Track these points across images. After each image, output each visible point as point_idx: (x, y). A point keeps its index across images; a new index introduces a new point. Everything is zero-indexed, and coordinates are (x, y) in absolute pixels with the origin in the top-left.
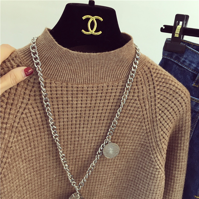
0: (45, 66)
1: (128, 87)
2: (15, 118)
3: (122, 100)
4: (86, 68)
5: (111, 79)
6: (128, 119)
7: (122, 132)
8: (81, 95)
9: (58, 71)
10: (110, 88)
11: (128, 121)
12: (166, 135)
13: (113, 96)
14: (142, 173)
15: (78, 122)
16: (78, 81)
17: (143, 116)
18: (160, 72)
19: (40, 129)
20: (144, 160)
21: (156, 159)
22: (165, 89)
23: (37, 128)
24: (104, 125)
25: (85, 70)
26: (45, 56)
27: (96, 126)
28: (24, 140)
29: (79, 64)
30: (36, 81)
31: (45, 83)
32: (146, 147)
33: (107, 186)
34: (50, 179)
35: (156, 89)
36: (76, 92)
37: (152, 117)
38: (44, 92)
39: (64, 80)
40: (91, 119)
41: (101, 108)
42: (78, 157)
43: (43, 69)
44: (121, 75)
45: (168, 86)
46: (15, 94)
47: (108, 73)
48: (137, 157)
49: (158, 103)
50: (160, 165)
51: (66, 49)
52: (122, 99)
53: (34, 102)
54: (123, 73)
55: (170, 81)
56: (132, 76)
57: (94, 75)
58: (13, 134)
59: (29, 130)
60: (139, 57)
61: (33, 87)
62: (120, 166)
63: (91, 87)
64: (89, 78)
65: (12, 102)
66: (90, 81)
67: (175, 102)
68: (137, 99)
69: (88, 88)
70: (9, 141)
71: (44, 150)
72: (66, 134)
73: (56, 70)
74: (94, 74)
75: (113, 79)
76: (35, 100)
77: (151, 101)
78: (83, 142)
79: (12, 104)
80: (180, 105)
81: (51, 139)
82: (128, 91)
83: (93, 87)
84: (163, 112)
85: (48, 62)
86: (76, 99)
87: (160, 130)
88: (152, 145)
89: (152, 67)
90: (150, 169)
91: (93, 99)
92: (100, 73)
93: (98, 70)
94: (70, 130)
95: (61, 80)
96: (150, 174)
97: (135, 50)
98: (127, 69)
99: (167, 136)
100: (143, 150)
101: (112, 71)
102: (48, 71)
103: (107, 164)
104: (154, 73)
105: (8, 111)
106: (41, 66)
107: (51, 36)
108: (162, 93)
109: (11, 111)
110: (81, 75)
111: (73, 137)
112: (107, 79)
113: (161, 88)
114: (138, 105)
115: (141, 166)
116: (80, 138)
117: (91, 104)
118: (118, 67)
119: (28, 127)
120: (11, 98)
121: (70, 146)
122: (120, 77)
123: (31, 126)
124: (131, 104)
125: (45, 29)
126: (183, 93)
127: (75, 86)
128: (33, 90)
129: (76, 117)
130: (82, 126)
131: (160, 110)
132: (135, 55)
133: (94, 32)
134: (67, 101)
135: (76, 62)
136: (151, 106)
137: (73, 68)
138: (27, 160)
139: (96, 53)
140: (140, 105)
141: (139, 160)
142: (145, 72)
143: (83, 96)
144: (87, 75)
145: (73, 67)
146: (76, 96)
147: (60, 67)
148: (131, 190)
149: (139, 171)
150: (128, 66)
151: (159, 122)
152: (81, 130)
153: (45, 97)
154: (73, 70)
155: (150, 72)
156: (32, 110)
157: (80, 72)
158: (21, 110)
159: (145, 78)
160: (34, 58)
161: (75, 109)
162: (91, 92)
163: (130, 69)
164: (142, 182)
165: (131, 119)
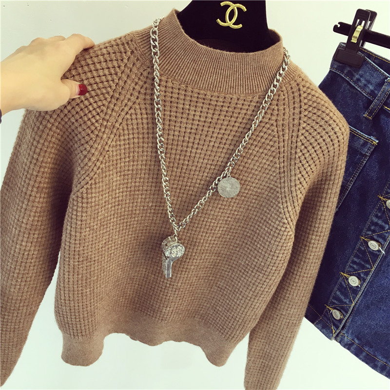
0: (164, 58)
1: (264, 106)
2: (118, 117)
3: (254, 122)
4: (213, 70)
5: (244, 90)
6: (257, 149)
7: (247, 165)
8: (201, 105)
9: (179, 68)
10: (241, 102)
11: (258, 152)
12: (305, 180)
13: (242, 114)
14: (264, 227)
15: (192, 140)
16: (201, 86)
17: (279, 148)
18: (313, 93)
19: (143, 138)
20: (270, 210)
21: (286, 210)
22: (315, 117)
23: (141, 136)
24: (225, 151)
25: (213, 72)
26: (166, 46)
27: (214, 150)
28: (122, 147)
29: (206, 63)
30: (149, 76)
31: (160, 80)
32: (275, 193)
33: (214, 237)
34: (144, 207)
35: (302, 115)
36: (195, 99)
37: (291, 153)
38: (157, 91)
39: (184, 81)
40: (208, 138)
41: (224, 127)
42: (184, 188)
43: (161, 62)
44: (258, 87)
45: (320, 113)
46: (123, 87)
47: (242, 82)
48: (261, 205)
49: (302, 134)
50: (289, 219)
51: (193, 40)
52: (254, 120)
53: (143, 102)
54: (262, 86)
55: (324, 107)
56: (272, 92)
57: (223, 81)
58: (112, 136)
59: (131, 136)
60: (286, 67)
61: (145, 83)
62: (236, 213)
63: (215, 97)
64: (215, 83)
65: (118, 96)
66: (217, 88)
67: (324, 138)
68: (275, 124)
69: (212, 96)
70: (107, 143)
71: (144, 167)
72: (174, 152)
73: (177, 66)
74: (223, 79)
75: (247, 91)
76: (145, 99)
77: (293, 130)
78: (194, 168)
79: (117, 99)
80: (331, 143)
81: (155, 154)
82: (263, 111)
83: (218, 97)
84: (306, 147)
85: (168, 54)
86: (194, 108)
87: (298, 172)
88: (283, 191)
89: (303, 83)
90: (275, 223)
91: (217, 113)
92: (230, 80)
93: (228, 76)
94: (179, 148)
95: (180, 80)
96: (274, 230)
97: (284, 57)
98: (267, 80)
99: (306, 182)
100: (270, 196)
101: (246, 80)
102: (167, 65)
103: (220, 206)
104: (304, 92)
105: (112, 106)
106: (160, 57)
107: (178, 21)
108: (310, 122)
109: (115, 107)
110: (206, 78)
111: (182, 158)
112: (239, 90)
113: (310, 115)
114: (275, 132)
115: (264, 218)
116: (190, 163)
117: (212, 119)
118: (257, 75)
119: (131, 132)
120: (118, 91)
121: (176, 170)
122: (256, 89)
123: (135, 131)
124: (265, 130)
125: (172, 11)
126: (338, 128)
127: (196, 91)
128: (145, 86)
129: (190, 133)
130: (196, 146)
131: (303, 144)
132: (282, 63)
133: (233, 24)
134: (183, 109)
135: (203, 60)
136: (292, 137)
137: (197, 67)
138: (122, 174)
139: (230, 52)
140: (277, 132)
141: (263, 210)
142: (292, 88)
143: (204, 106)
144: (214, 79)
145: (198, 65)
146: (195, 104)
147: (181, 63)
148: (246, 249)
149: (261, 225)
150: (270, 76)
151: (298, 161)
152: (194, 151)
153: (157, 98)
154: (197, 70)
155: (299, 90)
156: (138, 111)
157: (205, 74)
158: (126, 109)
159: (291, 98)
160: (153, 46)
161: (191, 121)
162: (215, 103)
163: (272, 81)
164: (262, 239)
165: (261, 151)
